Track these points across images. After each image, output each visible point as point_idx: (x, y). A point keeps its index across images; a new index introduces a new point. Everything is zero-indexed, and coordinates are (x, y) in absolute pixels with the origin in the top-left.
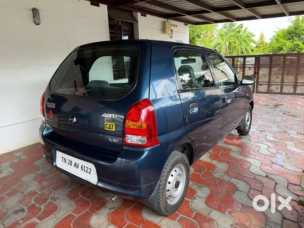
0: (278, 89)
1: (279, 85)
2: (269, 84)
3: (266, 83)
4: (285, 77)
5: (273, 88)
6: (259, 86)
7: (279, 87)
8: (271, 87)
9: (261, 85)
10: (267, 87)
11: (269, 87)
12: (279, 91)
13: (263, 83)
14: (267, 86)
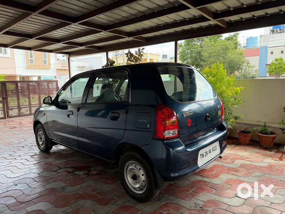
0: (27, 111)
1: (27, 107)
2: (19, 107)
3: (16, 107)
4: (31, 99)
5: (23, 110)
6: (10, 111)
7: (28, 109)
8: (21, 110)
9: (12, 109)
10: (18, 111)
11: (19, 111)
12: (28, 113)
13: (13, 108)
14: (17, 109)
